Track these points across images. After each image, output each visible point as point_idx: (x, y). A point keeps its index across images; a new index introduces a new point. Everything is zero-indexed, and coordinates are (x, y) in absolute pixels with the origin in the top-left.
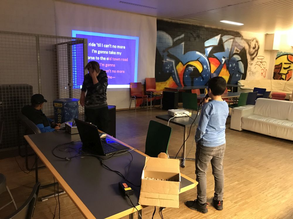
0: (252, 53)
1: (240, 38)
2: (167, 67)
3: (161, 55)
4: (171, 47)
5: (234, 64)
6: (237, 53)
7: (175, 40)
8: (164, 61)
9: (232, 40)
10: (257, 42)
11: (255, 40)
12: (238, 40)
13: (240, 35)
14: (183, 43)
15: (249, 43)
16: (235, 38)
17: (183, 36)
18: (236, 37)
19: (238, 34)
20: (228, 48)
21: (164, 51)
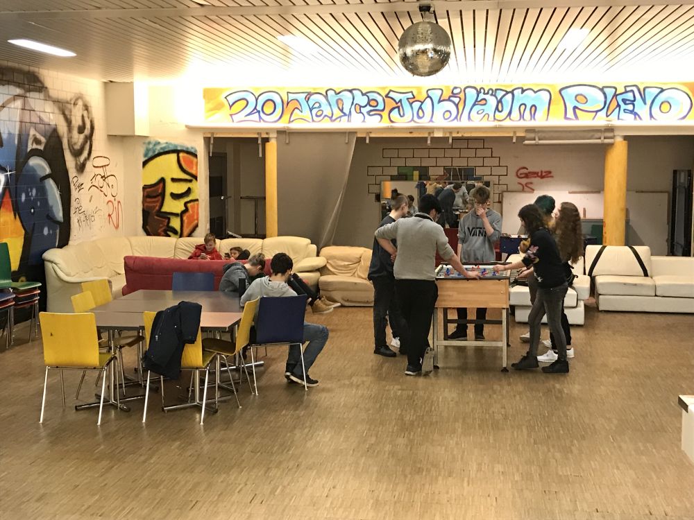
0: (77, 147)
1: (42, 96)
5: (34, 191)
6: (37, 149)
9: (19, 103)
10: (86, 108)
11: (80, 103)
12: (35, 100)
13: (39, 85)
15: (67, 113)
16: (28, 95)
18: (30, 91)
19: (35, 82)
20: (12, 131)
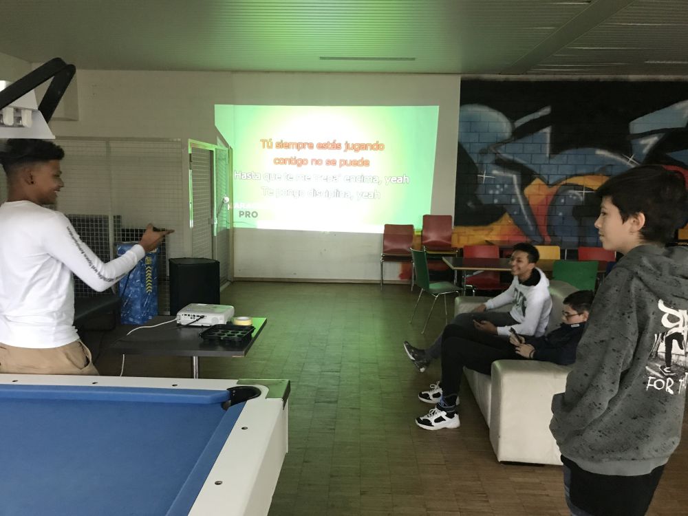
2: (495, 189)
3: (475, 161)
4: (504, 142)
7: (519, 123)
8: (484, 176)
14: (547, 130)
17: (546, 111)
21: (483, 152)
